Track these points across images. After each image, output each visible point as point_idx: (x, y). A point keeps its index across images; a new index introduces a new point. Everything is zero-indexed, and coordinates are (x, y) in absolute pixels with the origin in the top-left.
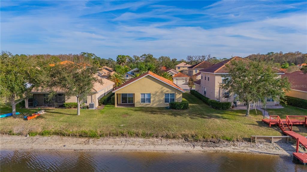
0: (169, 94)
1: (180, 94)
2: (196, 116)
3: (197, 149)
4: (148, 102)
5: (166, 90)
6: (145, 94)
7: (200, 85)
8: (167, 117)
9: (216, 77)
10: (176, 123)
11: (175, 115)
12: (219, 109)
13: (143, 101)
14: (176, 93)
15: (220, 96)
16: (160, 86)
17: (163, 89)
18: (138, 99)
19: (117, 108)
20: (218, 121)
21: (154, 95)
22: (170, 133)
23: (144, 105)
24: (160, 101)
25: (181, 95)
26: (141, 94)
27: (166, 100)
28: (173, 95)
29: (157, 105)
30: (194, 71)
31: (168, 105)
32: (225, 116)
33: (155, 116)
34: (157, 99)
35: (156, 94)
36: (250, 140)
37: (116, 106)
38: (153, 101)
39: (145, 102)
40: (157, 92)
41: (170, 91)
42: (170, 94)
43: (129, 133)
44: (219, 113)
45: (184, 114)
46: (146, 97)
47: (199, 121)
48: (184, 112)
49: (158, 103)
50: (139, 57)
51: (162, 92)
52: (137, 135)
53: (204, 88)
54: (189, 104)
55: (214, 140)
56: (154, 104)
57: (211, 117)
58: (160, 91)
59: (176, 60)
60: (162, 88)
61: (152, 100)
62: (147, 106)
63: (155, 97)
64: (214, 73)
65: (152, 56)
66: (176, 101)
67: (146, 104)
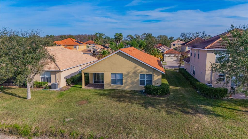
0: (145, 74)
1: (158, 75)
2: (175, 108)
4: (120, 84)
5: (141, 69)
6: (116, 74)
7: (189, 63)
9: (207, 54)
10: (142, 121)
11: (146, 105)
13: (114, 82)
14: (154, 74)
15: (212, 79)
16: (133, 65)
17: (137, 69)
18: (108, 79)
21: (125, 75)
23: (114, 87)
24: (133, 83)
25: (160, 76)
26: (112, 74)
27: (142, 83)
28: (150, 76)
29: (130, 88)
30: (187, 48)
34: (129, 81)
35: (128, 74)
37: (84, 87)
38: (126, 82)
39: (116, 84)
41: (144, 71)
42: (146, 74)
43: (71, 133)
45: (159, 103)
46: (118, 77)
48: (161, 100)
49: (131, 86)
50: (140, 35)
51: (135, 73)
53: (194, 67)
54: (171, 87)
56: (126, 87)
58: (133, 71)
59: (173, 38)
60: (136, 67)
61: (124, 81)
62: (118, 89)
63: (127, 78)
64: (206, 50)
66: (153, 84)
67: (118, 86)
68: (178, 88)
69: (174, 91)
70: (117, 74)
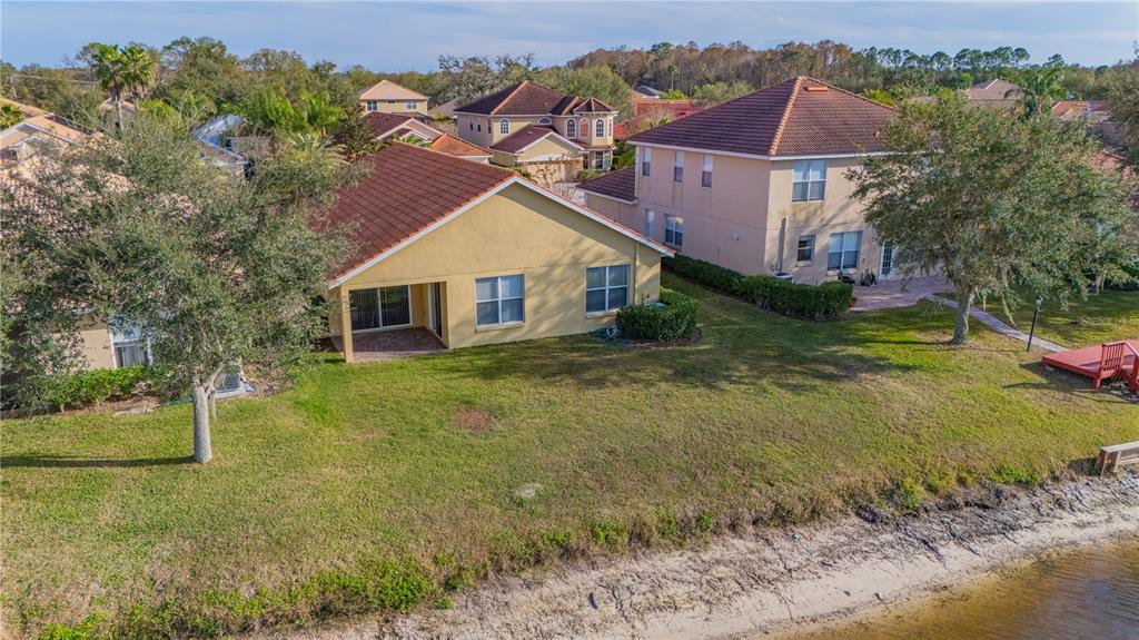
0: (605, 268)
1: (651, 266)
4: (511, 320)
5: (592, 250)
6: (494, 280)
9: (772, 172)
12: (812, 317)
13: (489, 313)
14: (638, 263)
15: (784, 256)
16: (571, 235)
17: (582, 248)
18: (461, 307)
21: (539, 278)
23: (493, 333)
24: (565, 305)
25: (657, 269)
26: (478, 281)
27: (594, 301)
28: (623, 273)
29: (555, 327)
30: (497, 126)
32: (885, 353)
34: (553, 300)
35: (548, 273)
37: (350, 356)
38: (537, 310)
39: (497, 321)
40: (552, 266)
41: (609, 256)
42: (610, 267)
46: (503, 292)
49: (558, 317)
51: (575, 262)
52: (640, 539)
53: (668, 215)
55: (975, 493)
56: (540, 324)
58: (566, 260)
60: (577, 243)
61: (529, 304)
62: (509, 338)
63: (544, 291)
65: (223, 48)
66: (635, 300)
67: (504, 330)
70: (499, 280)
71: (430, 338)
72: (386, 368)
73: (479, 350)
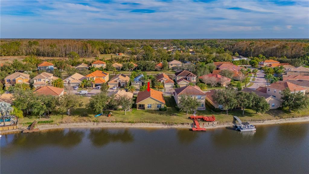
1: (163, 104)
2: (168, 115)
3: (166, 127)
5: (157, 103)
8: (158, 115)
10: (160, 118)
11: (160, 114)
13: (148, 107)
16: (155, 101)
18: (146, 106)
19: (138, 110)
20: (175, 117)
21: (153, 105)
22: (158, 122)
23: (150, 109)
26: (148, 104)
27: (158, 107)
28: (161, 105)
31: (158, 109)
32: (179, 114)
33: (153, 114)
34: (154, 106)
36: (183, 124)
37: (137, 109)
38: (153, 107)
40: (154, 104)
41: (159, 103)
43: (145, 121)
44: (177, 113)
45: (164, 113)
46: (150, 105)
47: (169, 117)
51: (156, 104)
52: (147, 122)
54: (167, 108)
55: (172, 124)
56: (153, 109)
57: (173, 115)
61: (152, 107)
66: (162, 107)
68: (170, 108)
69: (169, 109)
71: (144, 108)
72: (140, 110)
73: (147, 110)
